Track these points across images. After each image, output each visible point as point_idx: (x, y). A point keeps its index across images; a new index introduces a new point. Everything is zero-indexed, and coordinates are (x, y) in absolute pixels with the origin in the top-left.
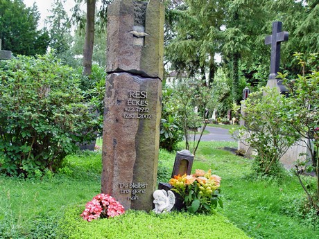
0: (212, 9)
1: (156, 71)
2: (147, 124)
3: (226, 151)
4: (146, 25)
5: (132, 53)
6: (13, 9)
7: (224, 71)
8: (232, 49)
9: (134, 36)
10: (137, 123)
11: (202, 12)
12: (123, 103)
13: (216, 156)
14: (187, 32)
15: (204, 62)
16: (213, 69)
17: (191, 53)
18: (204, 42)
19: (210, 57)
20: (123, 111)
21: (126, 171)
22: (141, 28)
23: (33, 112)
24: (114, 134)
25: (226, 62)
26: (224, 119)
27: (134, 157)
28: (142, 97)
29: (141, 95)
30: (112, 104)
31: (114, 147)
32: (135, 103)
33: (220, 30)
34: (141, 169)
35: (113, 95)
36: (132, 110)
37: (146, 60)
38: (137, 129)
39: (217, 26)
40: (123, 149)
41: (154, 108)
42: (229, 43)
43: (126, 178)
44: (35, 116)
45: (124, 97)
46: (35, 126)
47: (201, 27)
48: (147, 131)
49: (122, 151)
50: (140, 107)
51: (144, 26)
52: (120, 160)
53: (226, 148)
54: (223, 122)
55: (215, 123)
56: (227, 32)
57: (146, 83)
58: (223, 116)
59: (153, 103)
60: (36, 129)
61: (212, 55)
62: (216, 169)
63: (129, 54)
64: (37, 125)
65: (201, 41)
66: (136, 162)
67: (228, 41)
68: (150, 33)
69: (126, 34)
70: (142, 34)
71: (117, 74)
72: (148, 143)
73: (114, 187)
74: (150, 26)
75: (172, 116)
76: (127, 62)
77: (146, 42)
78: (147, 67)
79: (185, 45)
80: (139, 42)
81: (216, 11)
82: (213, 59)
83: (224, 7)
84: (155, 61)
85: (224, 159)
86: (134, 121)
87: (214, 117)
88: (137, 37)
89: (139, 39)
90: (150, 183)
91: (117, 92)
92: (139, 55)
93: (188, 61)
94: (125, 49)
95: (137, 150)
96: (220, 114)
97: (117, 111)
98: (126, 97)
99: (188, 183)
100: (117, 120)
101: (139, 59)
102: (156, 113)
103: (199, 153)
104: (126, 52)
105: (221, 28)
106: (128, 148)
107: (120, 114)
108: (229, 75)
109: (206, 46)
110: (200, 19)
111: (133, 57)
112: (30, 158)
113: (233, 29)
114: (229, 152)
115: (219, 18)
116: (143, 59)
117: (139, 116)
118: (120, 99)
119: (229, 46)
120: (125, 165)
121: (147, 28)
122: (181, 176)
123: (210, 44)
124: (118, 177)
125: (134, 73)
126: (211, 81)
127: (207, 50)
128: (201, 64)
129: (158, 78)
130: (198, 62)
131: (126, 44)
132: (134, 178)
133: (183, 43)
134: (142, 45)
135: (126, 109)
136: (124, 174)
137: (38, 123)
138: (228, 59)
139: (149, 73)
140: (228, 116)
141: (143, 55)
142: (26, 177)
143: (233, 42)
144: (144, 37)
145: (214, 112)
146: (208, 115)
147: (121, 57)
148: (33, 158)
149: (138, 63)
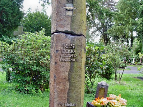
0: (131, 11)
1: (81, 31)
2: (76, 65)
3: (138, 79)
4: (74, 2)
5: (65, 20)
6: (41, 17)
7: (138, 40)
8: (141, 29)
9: (66, 10)
10: (69, 64)
11: (126, 12)
12: (60, 52)
13: (133, 82)
14: (119, 22)
15: (128, 36)
16: (133, 39)
17: (121, 32)
18: (127, 26)
19: (130, 33)
20: (59, 57)
21: (62, 95)
22: (71, 5)
23: (30, 60)
24: (55, 71)
25: (139, 35)
26: (139, 63)
27: (68, 86)
28: (72, 48)
29: (71, 46)
30: (54, 53)
31: (55, 80)
32: (67, 51)
33: (135, 20)
34: (72, 94)
35: (54, 47)
36: (66, 56)
37: (74, 24)
38: (69, 68)
39: (134, 19)
40: (60, 81)
41: (80, 55)
42: (140, 26)
43: (63, 100)
44: (31, 62)
45: (60, 48)
46: (32, 67)
47: (125, 19)
48: (76, 70)
49: (60, 83)
50: (71, 54)
51: (73, 4)
52: (59, 88)
53: (138, 78)
54: (138, 64)
55: (134, 64)
56: (138, 20)
57: (74, 38)
58: (138, 61)
59: (79, 51)
60: (32, 69)
61: (132, 32)
62: (131, 90)
63: (63, 21)
64: (33, 67)
65: (126, 26)
66: (69, 90)
67: (139, 25)
68: (76, 7)
69: (61, 9)
70: (72, 8)
71: (56, 34)
72: (77, 77)
73: (55, 105)
74: (77, 3)
75: (105, 61)
76: (62, 26)
77: (74, 13)
78: (75, 29)
79: (118, 28)
80: (70, 13)
81: (133, 11)
82: (132, 34)
83: (136, 9)
84: (80, 25)
85: (137, 83)
86: (67, 63)
87: (133, 62)
88: (68, 10)
89: (69, 12)
90: (79, 103)
91: (56, 45)
92: (69, 21)
93: (120, 36)
94: (61, 18)
95: (69, 82)
96: (137, 60)
97: (56, 57)
98: (62, 48)
99: (103, 104)
100: (56, 63)
101: (70, 23)
102: (81, 58)
103: (122, 80)
104: (61, 20)
105: (135, 19)
106: (64, 81)
107: (58, 59)
108: (141, 42)
109: (128, 28)
110: (125, 15)
111: (66, 22)
112: (31, 83)
113: (141, 19)
114: (139, 79)
115: (134, 14)
116: (72, 23)
117: (70, 60)
118: (57, 49)
119: (140, 27)
120: (62, 91)
121: (74, 4)
122: (100, 99)
123: (130, 27)
124: (58, 99)
125: (67, 33)
126: (132, 45)
127: (129, 30)
128: (126, 37)
129: (82, 35)
130: (125, 36)
131: (61, 15)
132: (68, 100)
133: (117, 27)
134: (72, 15)
135: (62, 56)
136: (61, 97)
137: (33, 66)
138: (140, 34)
139: (76, 32)
140: (141, 61)
141: (72, 21)
142: (28, 93)
143: (142, 25)
144: (73, 10)
145: (133, 59)
146: (130, 61)
147: (58, 23)
148: (32, 83)
149: (69, 26)
